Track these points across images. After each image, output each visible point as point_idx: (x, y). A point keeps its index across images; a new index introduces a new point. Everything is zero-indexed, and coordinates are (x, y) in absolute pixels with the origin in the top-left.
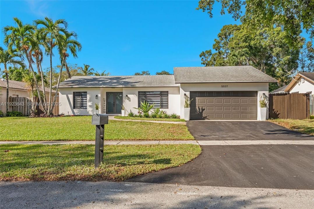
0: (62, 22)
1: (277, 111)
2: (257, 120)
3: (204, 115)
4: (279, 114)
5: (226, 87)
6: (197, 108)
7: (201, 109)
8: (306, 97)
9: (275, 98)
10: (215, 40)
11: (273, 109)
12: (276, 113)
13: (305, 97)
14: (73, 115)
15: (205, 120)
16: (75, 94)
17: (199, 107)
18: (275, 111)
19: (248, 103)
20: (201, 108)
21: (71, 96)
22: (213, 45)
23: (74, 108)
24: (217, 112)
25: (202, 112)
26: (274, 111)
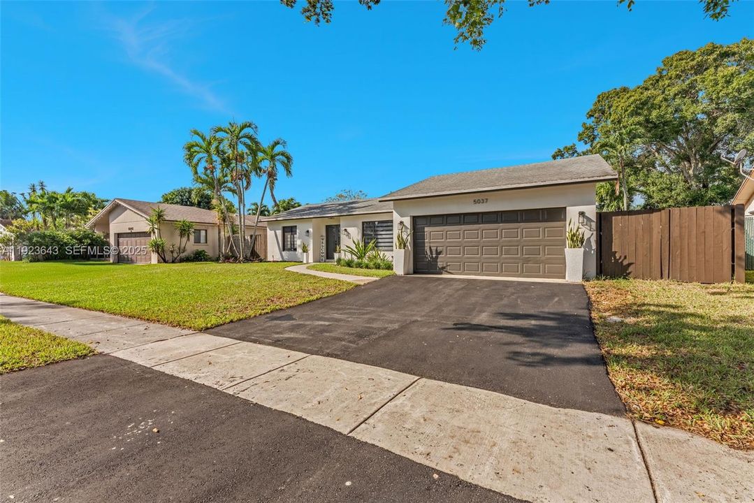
0: (249, 126)
1: (625, 257)
2: (565, 278)
3: (440, 265)
4: (629, 265)
5: (484, 204)
6: (427, 249)
7: (434, 253)
8: (729, 216)
9: (617, 222)
10: (584, 124)
11: (613, 250)
12: (622, 262)
13: (726, 217)
14: (281, 260)
15: (441, 274)
16: (285, 230)
17: (430, 247)
18: (618, 258)
19: (541, 238)
20: (434, 249)
21: (279, 233)
22: (579, 135)
23: (284, 250)
24: (468, 258)
25: (437, 258)
26: (615, 257)
